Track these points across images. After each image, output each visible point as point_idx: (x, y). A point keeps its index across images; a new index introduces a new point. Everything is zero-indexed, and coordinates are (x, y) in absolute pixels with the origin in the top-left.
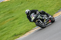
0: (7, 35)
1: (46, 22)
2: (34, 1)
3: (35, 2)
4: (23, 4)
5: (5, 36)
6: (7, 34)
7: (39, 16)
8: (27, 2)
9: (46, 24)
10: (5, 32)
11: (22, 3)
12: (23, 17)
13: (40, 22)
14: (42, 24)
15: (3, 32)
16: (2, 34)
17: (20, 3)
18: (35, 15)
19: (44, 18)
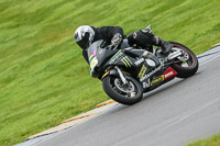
0: (195, 26)
1: (146, 80)
5: (186, 28)
6: (194, 22)
9: (145, 85)
10: (189, 12)
13: (119, 78)
15: (180, 12)
16: (178, 19)
19: (138, 62)
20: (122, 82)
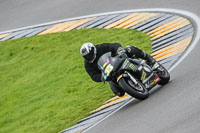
1: (147, 83)
2: (50, 50)
3: (53, 52)
4: (13, 60)
7: (127, 61)
8: (28, 50)
9: (147, 86)
11: (11, 55)
12: (15, 103)
13: (130, 79)
14: (137, 85)
17: (7, 54)
18: (114, 60)
19: (140, 69)
20: (133, 83)
